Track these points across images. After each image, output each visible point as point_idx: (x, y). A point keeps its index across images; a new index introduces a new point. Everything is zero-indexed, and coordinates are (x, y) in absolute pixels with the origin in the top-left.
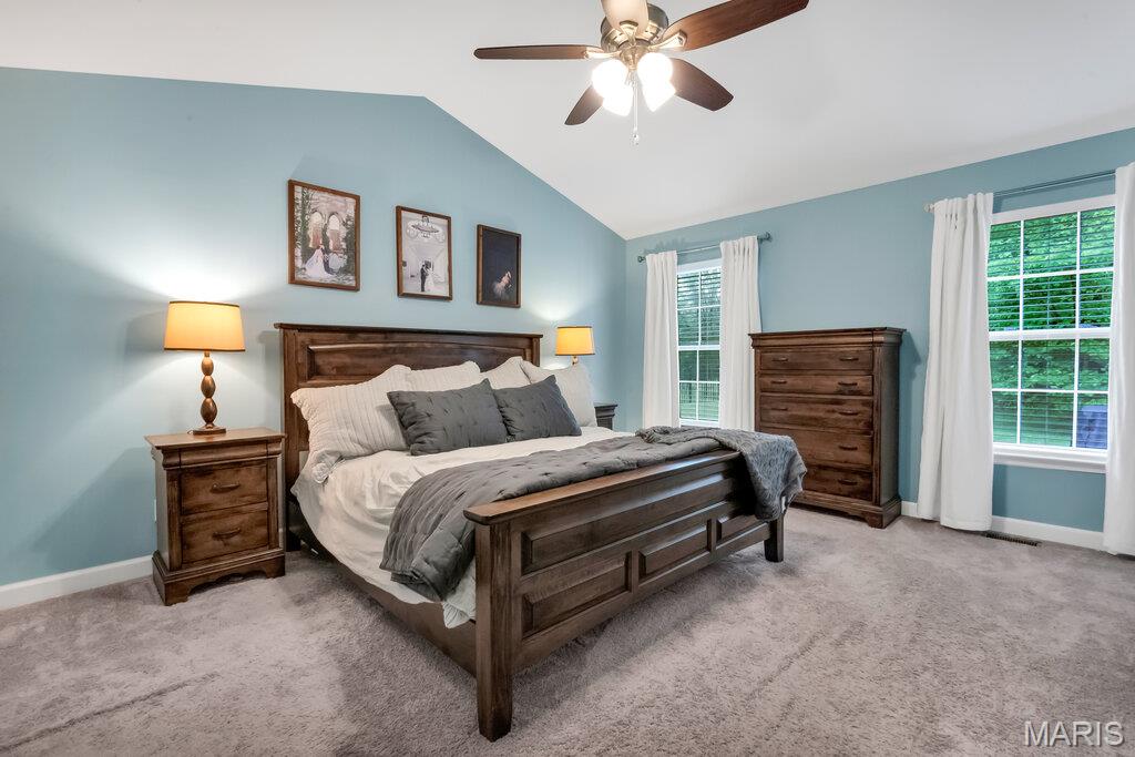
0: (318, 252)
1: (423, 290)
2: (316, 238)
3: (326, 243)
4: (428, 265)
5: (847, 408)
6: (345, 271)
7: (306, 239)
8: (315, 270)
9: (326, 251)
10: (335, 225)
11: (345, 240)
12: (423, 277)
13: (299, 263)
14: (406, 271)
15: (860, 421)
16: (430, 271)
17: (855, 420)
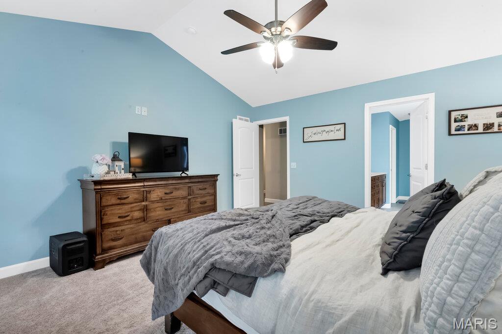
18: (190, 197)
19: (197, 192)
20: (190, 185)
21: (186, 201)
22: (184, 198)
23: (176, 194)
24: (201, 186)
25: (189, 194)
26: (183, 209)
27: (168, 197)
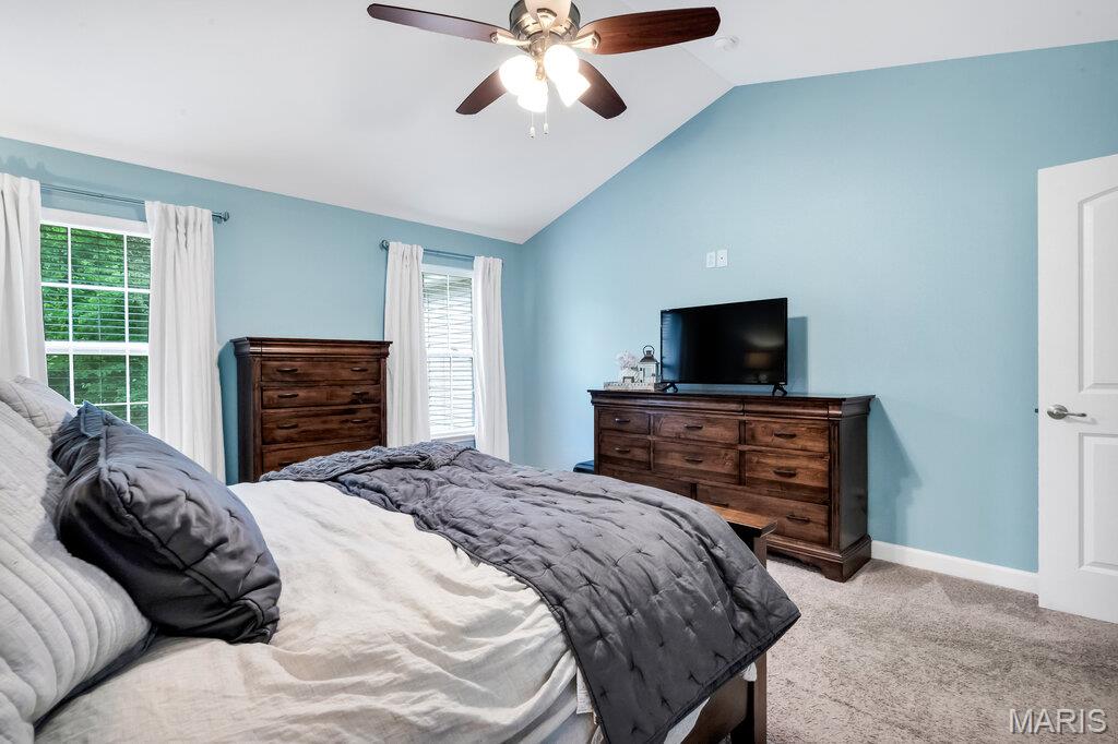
5: (359, 416)
15: (371, 427)
17: (366, 427)
18: (741, 448)
19: (769, 439)
20: (745, 418)
21: (732, 454)
22: (730, 446)
23: (710, 432)
24: (777, 426)
25: (742, 440)
26: (723, 471)
27: (693, 435)
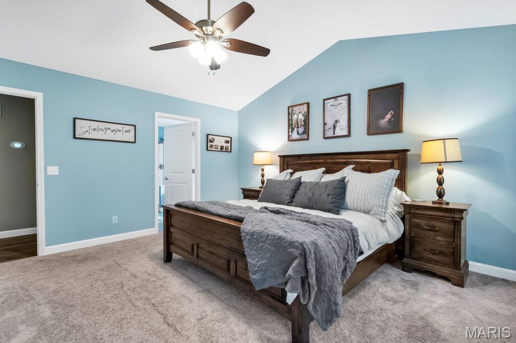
0: (296, 128)
1: (334, 134)
2: (295, 124)
3: (298, 125)
4: (337, 122)
6: (303, 133)
7: (292, 124)
8: (295, 136)
9: (298, 128)
10: (301, 117)
11: (304, 121)
12: (334, 127)
13: (290, 134)
14: (327, 127)
16: (338, 124)
